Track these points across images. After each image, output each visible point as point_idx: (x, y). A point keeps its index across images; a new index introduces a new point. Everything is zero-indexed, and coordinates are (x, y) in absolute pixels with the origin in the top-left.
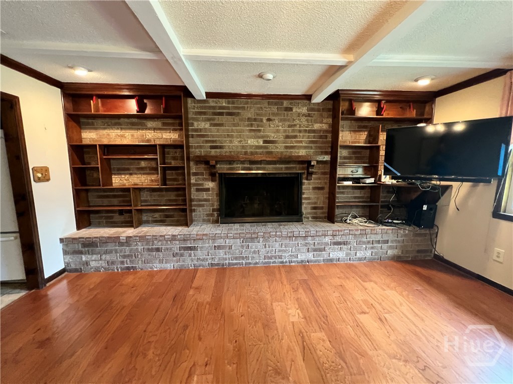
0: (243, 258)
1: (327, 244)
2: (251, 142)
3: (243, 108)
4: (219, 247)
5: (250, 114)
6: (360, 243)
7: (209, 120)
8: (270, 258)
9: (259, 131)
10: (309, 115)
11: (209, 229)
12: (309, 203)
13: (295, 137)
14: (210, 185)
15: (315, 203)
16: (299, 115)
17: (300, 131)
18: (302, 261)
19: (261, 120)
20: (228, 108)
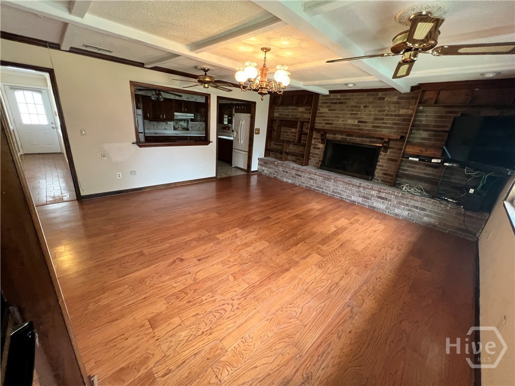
0: (321, 188)
1: (373, 196)
2: (350, 121)
3: (350, 99)
4: (311, 179)
5: (352, 103)
6: (399, 203)
7: (328, 107)
8: (335, 193)
9: (357, 114)
10: (398, 103)
12: (381, 170)
13: (382, 119)
14: (321, 146)
15: (385, 170)
16: (389, 102)
17: (387, 115)
18: (354, 201)
19: (360, 107)
20: (340, 99)
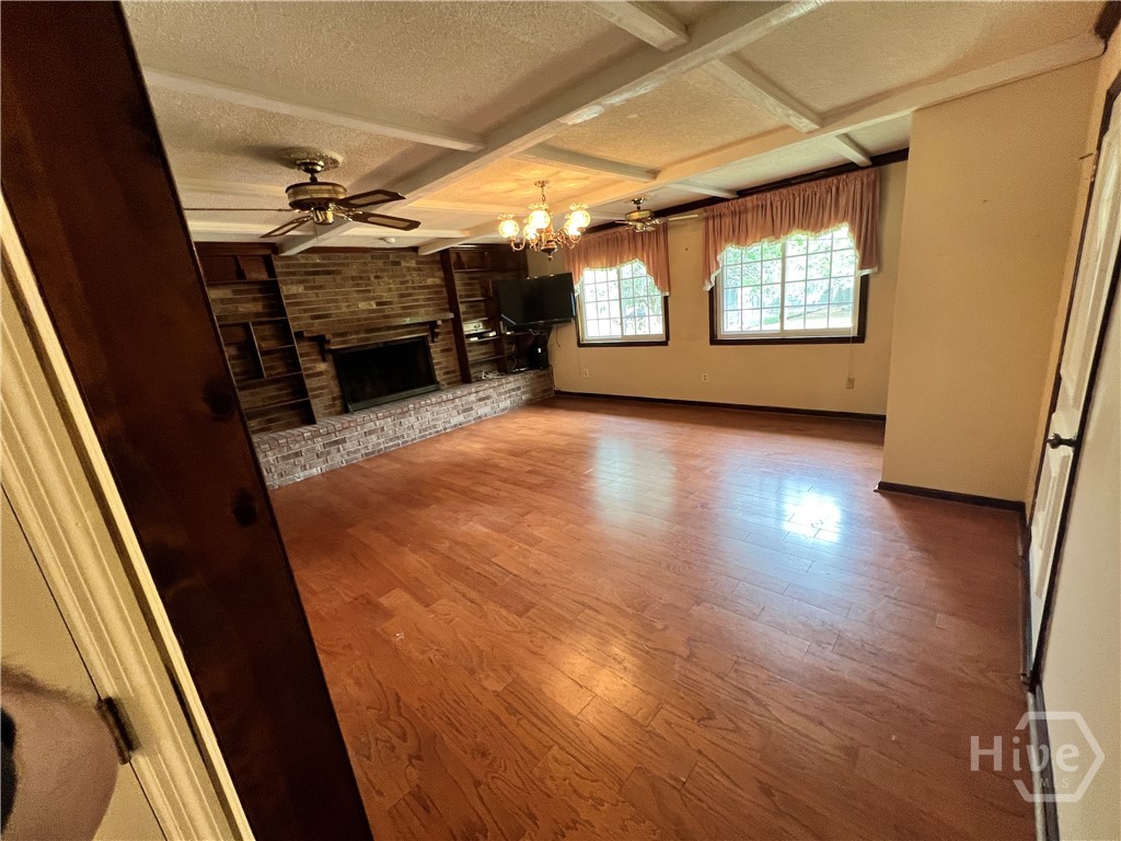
0: (398, 438)
1: (473, 402)
2: (362, 306)
3: (343, 264)
4: (370, 432)
5: (352, 271)
6: (500, 394)
7: (301, 282)
8: (425, 430)
9: (369, 291)
10: (419, 269)
11: (337, 422)
12: (441, 369)
13: (410, 295)
14: (322, 367)
15: (445, 368)
16: (409, 269)
17: (414, 288)
18: (455, 425)
19: (369, 279)
20: (324, 265)
